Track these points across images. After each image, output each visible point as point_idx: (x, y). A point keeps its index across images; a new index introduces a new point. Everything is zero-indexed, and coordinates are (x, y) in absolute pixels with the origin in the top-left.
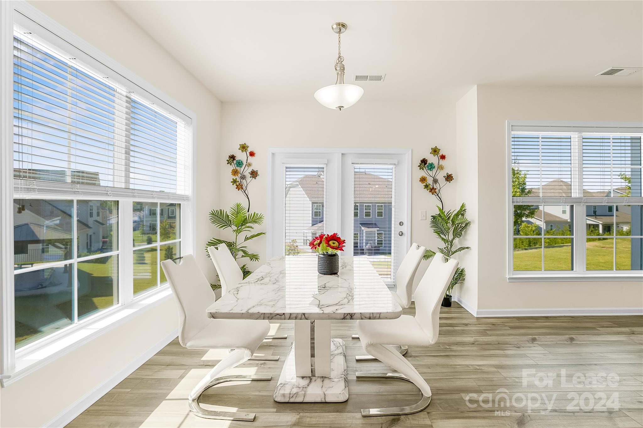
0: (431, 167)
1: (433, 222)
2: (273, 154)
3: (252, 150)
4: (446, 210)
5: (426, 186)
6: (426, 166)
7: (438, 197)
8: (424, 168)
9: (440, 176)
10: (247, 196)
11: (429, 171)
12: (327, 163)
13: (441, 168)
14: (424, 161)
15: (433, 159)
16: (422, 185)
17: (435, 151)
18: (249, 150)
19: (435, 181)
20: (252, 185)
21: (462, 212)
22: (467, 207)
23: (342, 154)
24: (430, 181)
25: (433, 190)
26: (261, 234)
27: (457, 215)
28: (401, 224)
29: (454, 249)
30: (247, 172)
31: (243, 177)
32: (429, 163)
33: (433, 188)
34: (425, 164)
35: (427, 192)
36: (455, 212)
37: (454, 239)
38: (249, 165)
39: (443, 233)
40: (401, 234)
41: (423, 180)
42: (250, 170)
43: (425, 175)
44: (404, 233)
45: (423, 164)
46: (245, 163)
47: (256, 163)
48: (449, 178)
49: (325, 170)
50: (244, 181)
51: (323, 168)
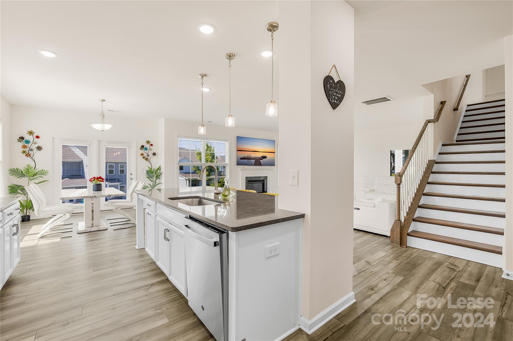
0: (146, 149)
1: (147, 173)
2: (53, 138)
3: (38, 135)
4: (153, 168)
5: (144, 157)
6: (144, 148)
7: (149, 162)
8: (143, 150)
9: (151, 153)
10: (34, 160)
11: (145, 151)
12: (89, 144)
13: (151, 149)
14: (143, 147)
15: (147, 146)
16: (142, 157)
17: (148, 142)
18: (35, 135)
19: (148, 155)
20: (37, 155)
21: (159, 168)
22: (161, 167)
23: (99, 141)
24: (145, 155)
25: (147, 159)
26: (46, 181)
27: (157, 170)
28: (131, 174)
29: (156, 184)
30: (34, 147)
31: (31, 150)
32: (145, 148)
33: (147, 158)
34: (143, 148)
35: (144, 160)
36: (157, 169)
37: (156, 180)
38: (36, 143)
39: (151, 178)
40: (131, 179)
41: (142, 154)
42: (36, 146)
43: (143, 153)
44: (133, 178)
45: (142, 148)
46: (32, 141)
47: (39, 142)
48: (154, 154)
49: (88, 148)
50: (32, 152)
51: (87, 147)
